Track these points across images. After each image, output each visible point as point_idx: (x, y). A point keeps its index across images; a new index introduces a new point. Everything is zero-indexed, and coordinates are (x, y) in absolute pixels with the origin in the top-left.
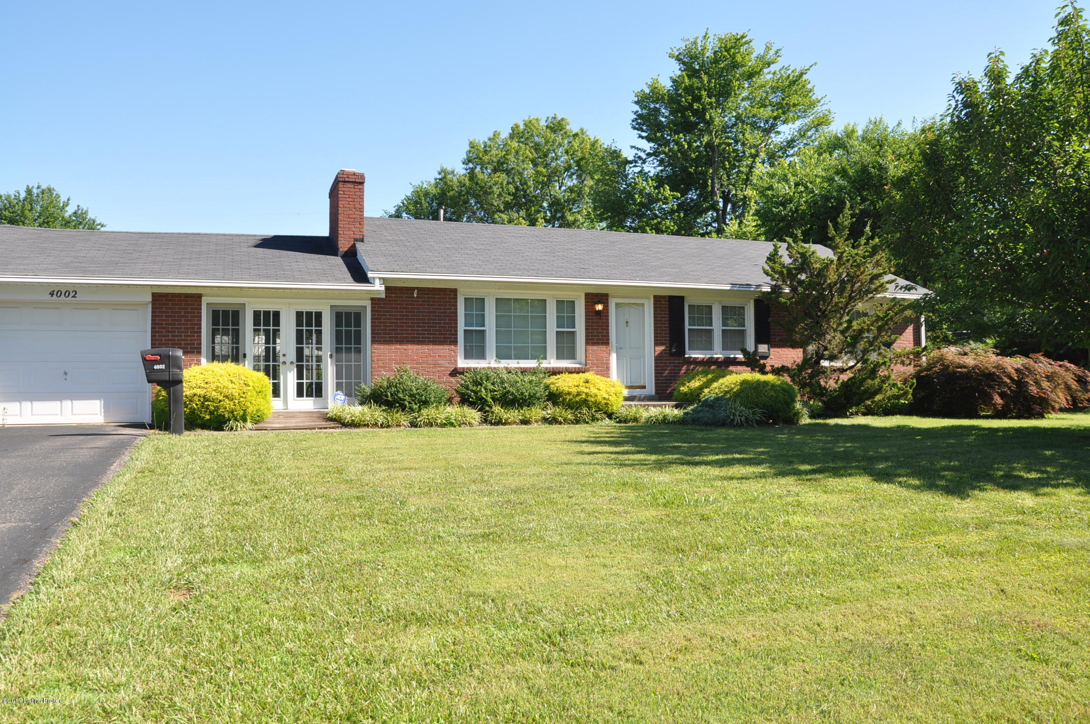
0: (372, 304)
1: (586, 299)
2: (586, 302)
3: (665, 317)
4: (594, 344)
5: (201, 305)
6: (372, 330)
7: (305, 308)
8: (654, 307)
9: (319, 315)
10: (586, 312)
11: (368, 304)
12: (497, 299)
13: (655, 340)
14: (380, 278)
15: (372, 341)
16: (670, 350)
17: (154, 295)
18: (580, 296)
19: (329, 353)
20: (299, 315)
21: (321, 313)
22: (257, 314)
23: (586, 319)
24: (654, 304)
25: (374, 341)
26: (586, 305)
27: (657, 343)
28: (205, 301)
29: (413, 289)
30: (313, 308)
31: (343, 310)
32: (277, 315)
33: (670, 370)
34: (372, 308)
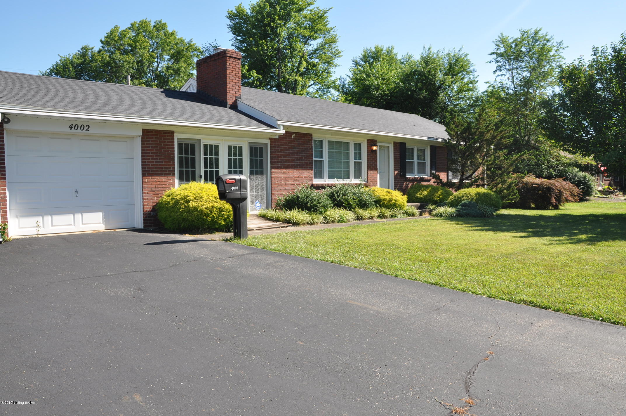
0: (271, 142)
1: (367, 143)
2: (367, 145)
3: (398, 155)
4: (370, 169)
5: (174, 139)
6: (271, 159)
7: (233, 144)
8: (394, 149)
9: (241, 148)
10: (367, 151)
11: (268, 142)
12: (328, 141)
13: (394, 168)
14: (283, 126)
15: (271, 167)
16: (400, 173)
17: (144, 131)
18: (364, 141)
19: (249, 175)
20: (230, 148)
22: (205, 146)
23: (367, 155)
24: (394, 147)
25: (272, 167)
26: (367, 147)
27: (395, 170)
28: (176, 136)
29: (293, 133)
30: (238, 144)
31: (255, 146)
32: (217, 147)
33: (400, 184)
34: (271, 144)
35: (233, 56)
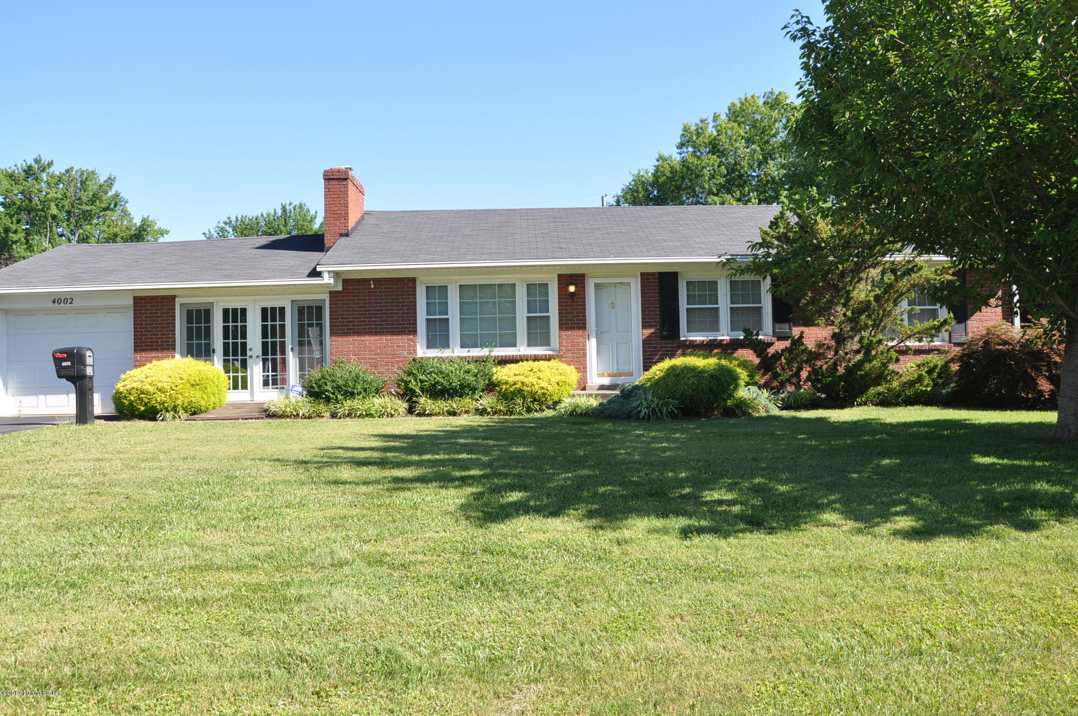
0: (330, 297)
1: (559, 280)
2: (559, 284)
3: (656, 296)
4: (568, 329)
5: (174, 306)
6: (331, 322)
7: (269, 304)
8: (642, 286)
9: (282, 310)
10: (559, 295)
11: (327, 297)
12: (460, 286)
13: (643, 322)
14: (329, 272)
15: (331, 333)
16: (661, 333)
17: (135, 298)
18: (554, 278)
19: (290, 346)
20: (264, 311)
21: (284, 308)
22: (226, 312)
23: (559, 302)
24: (641, 282)
25: (332, 334)
26: (559, 288)
27: (645, 326)
28: (178, 301)
29: (368, 280)
30: (277, 304)
31: (306, 305)
32: (244, 311)
33: (660, 355)
34: (330, 301)
35: (334, 177)
